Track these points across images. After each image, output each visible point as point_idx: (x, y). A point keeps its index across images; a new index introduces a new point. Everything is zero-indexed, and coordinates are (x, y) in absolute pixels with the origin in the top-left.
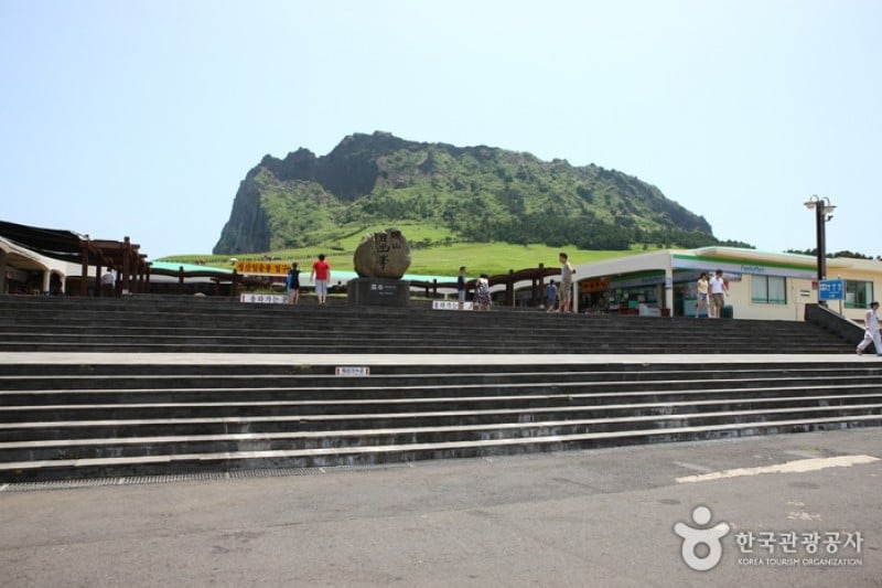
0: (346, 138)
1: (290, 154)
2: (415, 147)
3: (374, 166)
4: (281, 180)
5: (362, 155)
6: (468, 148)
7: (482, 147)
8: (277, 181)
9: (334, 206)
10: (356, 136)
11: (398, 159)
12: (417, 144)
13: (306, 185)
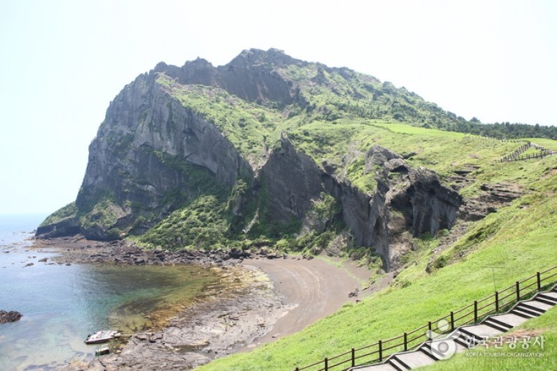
0: (244, 52)
1: (187, 63)
2: (300, 64)
3: (277, 77)
4: (184, 84)
5: (262, 66)
6: (335, 69)
7: (345, 68)
8: (179, 85)
9: (247, 108)
10: (253, 50)
11: (293, 72)
12: (300, 61)
13: (210, 89)
